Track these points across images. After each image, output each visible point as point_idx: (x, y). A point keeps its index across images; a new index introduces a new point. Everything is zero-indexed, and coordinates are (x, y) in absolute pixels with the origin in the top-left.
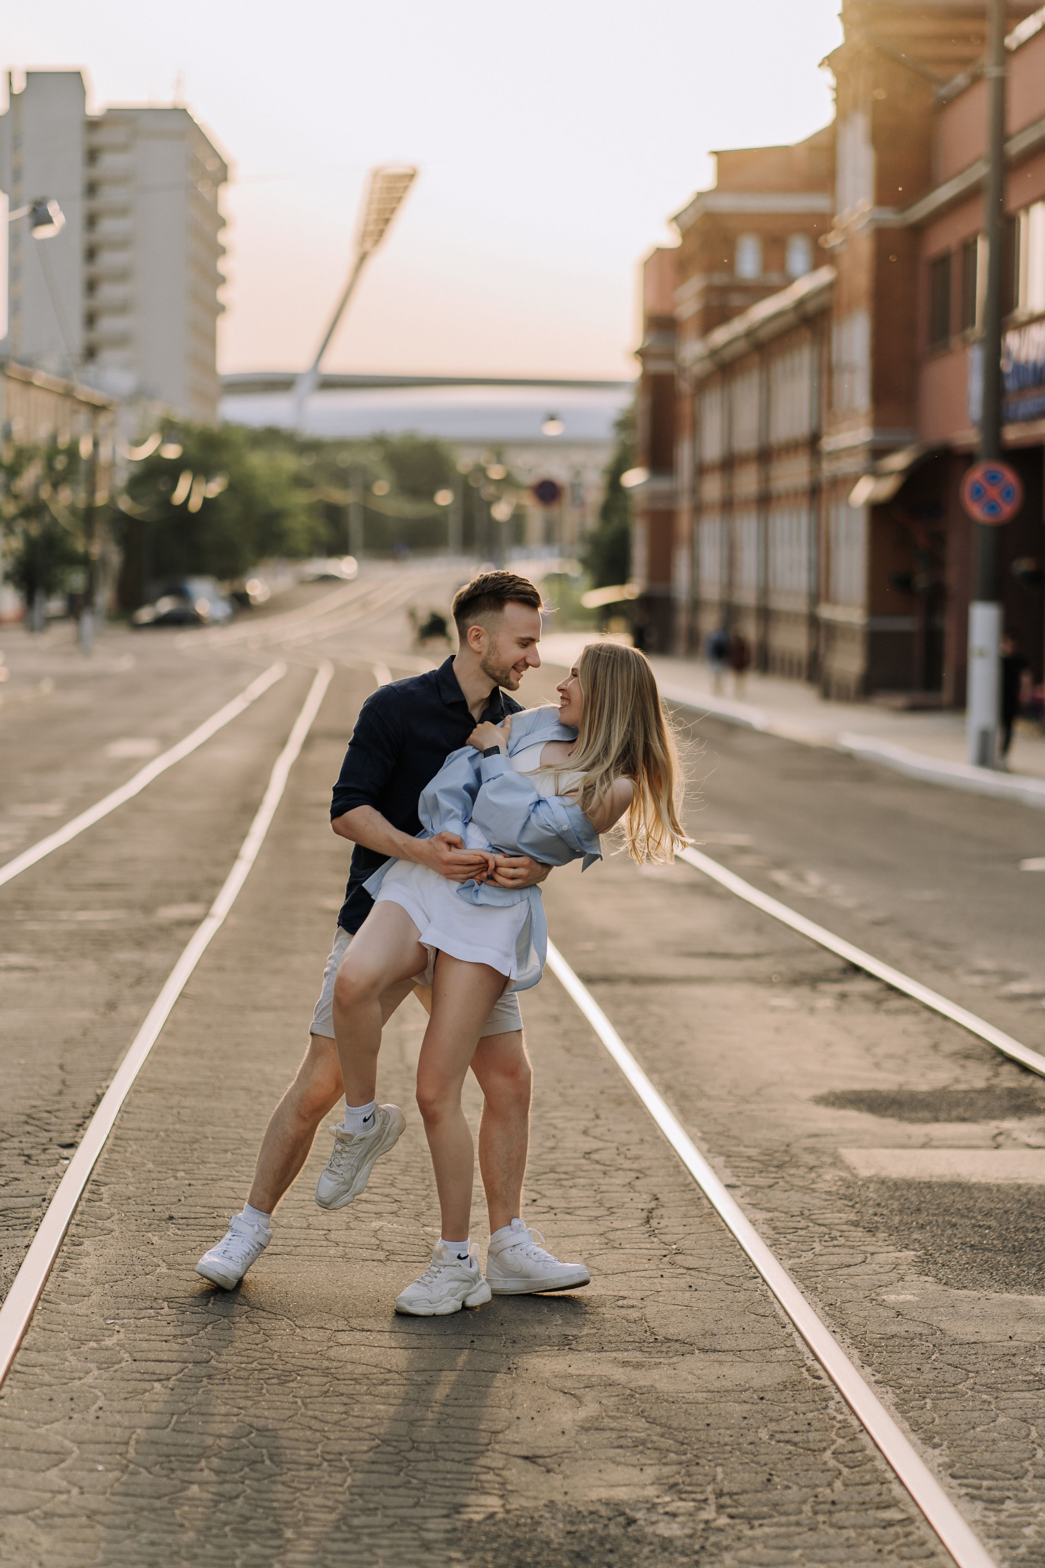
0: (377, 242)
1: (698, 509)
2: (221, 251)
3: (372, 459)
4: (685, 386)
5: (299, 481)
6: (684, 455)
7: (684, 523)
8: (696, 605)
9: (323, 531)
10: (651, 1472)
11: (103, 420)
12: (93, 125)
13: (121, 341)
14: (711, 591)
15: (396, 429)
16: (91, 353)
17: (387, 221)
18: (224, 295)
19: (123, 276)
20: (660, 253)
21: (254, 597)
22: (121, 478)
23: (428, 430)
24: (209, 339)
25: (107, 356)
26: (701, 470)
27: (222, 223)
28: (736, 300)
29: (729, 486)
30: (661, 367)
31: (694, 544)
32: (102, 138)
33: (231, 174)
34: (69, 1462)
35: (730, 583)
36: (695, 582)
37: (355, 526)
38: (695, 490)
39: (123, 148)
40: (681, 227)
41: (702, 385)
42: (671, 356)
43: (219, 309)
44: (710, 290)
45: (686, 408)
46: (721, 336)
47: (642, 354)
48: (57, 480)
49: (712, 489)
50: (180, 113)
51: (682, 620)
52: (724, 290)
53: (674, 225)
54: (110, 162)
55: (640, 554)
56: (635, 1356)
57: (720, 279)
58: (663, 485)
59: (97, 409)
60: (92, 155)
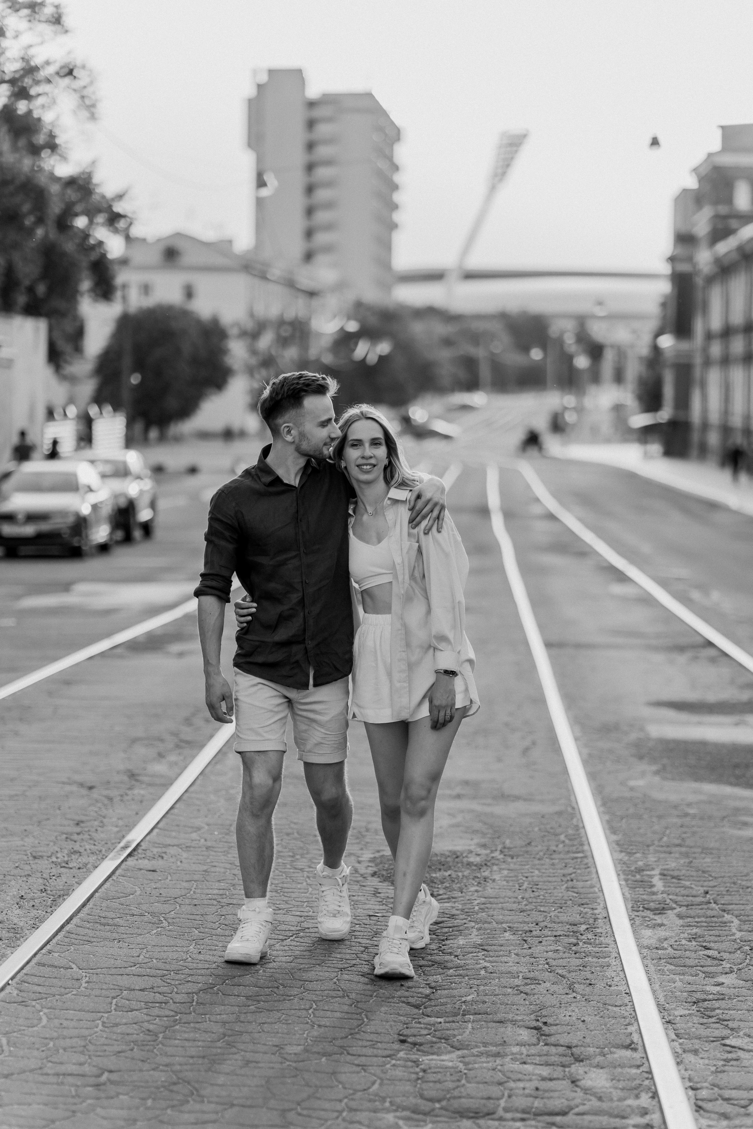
0: (501, 180)
1: (707, 363)
2: (395, 187)
3: (496, 327)
4: (699, 281)
5: (448, 342)
6: (699, 327)
7: (697, 372)
8: (705, 426)
9: (462, 374)
10: (476, 841)
11: (315, 302)
12: (312, 104)
13: (328, 249)
14: (714, 417)
15: (513, 307)
16: (309, 256)
17: (508, 166)
18: (397, 217)
19: (329, 205)
20: (685, 191)
21: (415, 420)
22: (326, 342)
23: (536, 307)
24: (386, 246)
25: (321, 259)
26: (709, 336)
27: (396, 168)
28: (733, 223)
29: (726, 347)
30: (684, 267)
31: (703, 385)
32: (318, 113)
33: (402, 136)
34: (202, 831)
35: (726, 412)
36: (705, 411)
37: (485, 372)
38: (705, 350)
39: (329, 120)
40: (698, 175)
41: (710, 280)
42: (690, 259)
43: (393, 226)
44: (717, 217)
45: (699, 295)
46: (724, 247)
47: (672, 259)
48: (283, 342)
49: (716, 349)
50: (369, 95)
51: (695, 437)
52: (725, 218)
53: (694, 174)
54: (323, 130)
55: (668, 391)
56: (489, 801)
57: (723, 210)
58: (684, 346)
59: (312, 294)
60: (311, 124)
